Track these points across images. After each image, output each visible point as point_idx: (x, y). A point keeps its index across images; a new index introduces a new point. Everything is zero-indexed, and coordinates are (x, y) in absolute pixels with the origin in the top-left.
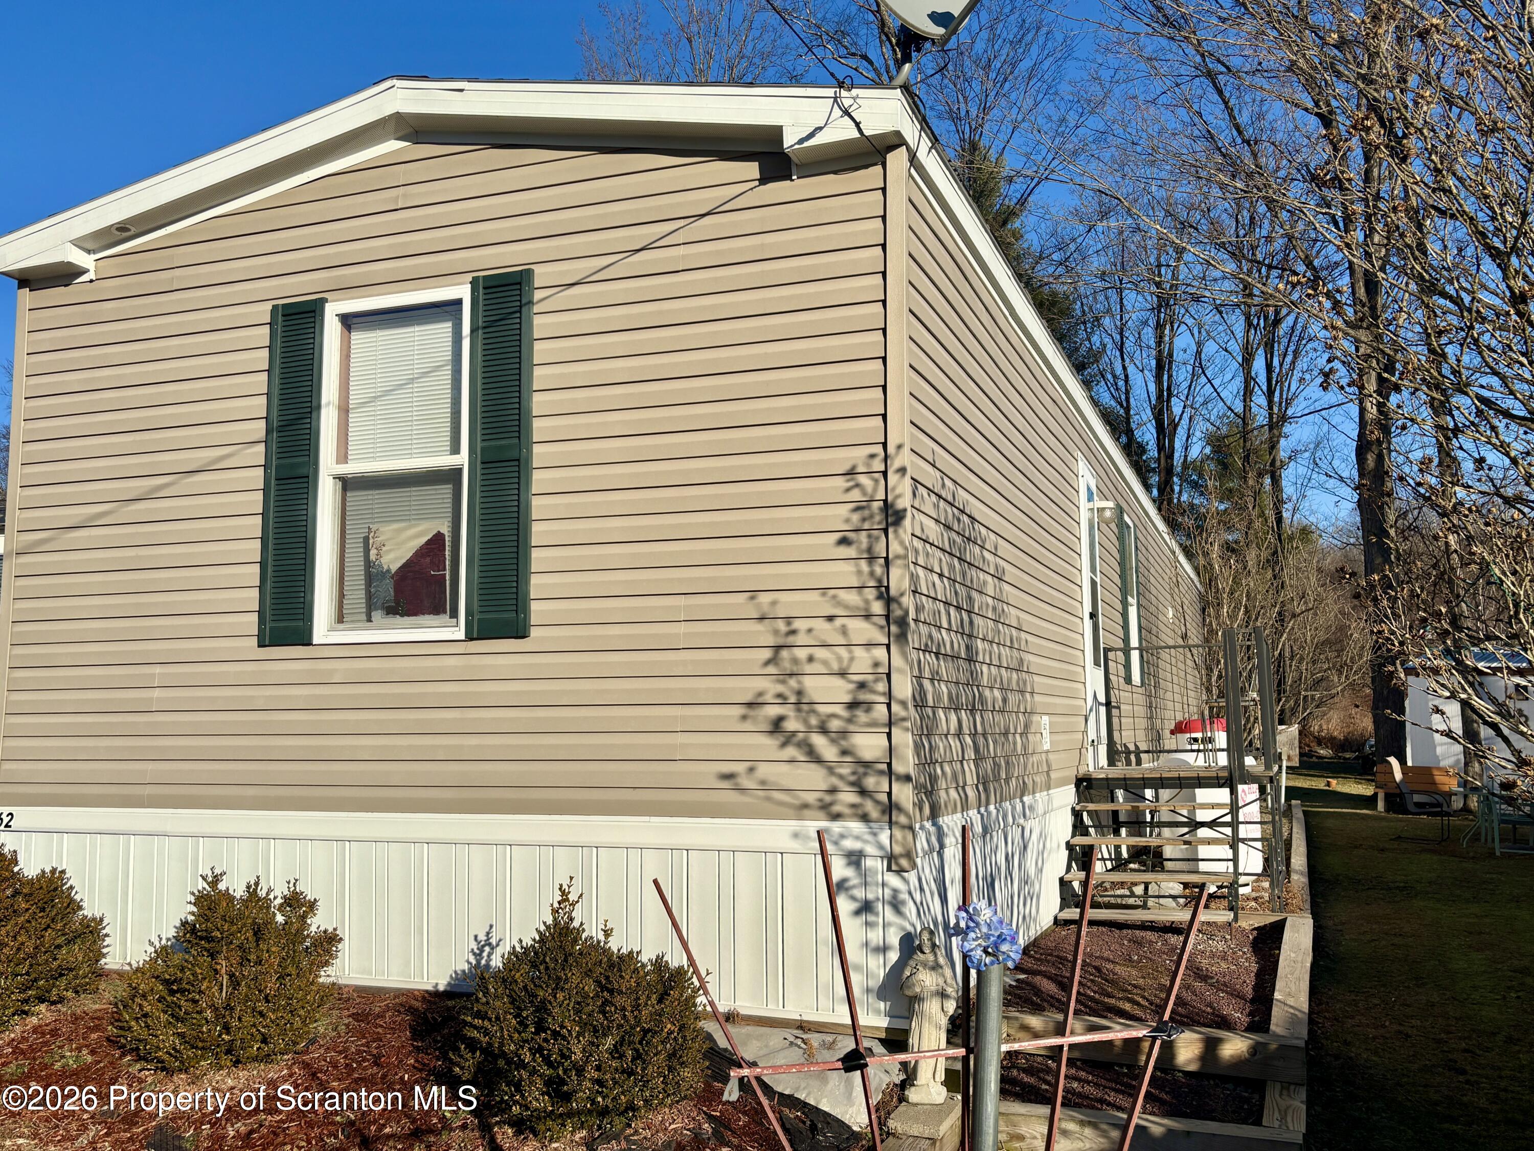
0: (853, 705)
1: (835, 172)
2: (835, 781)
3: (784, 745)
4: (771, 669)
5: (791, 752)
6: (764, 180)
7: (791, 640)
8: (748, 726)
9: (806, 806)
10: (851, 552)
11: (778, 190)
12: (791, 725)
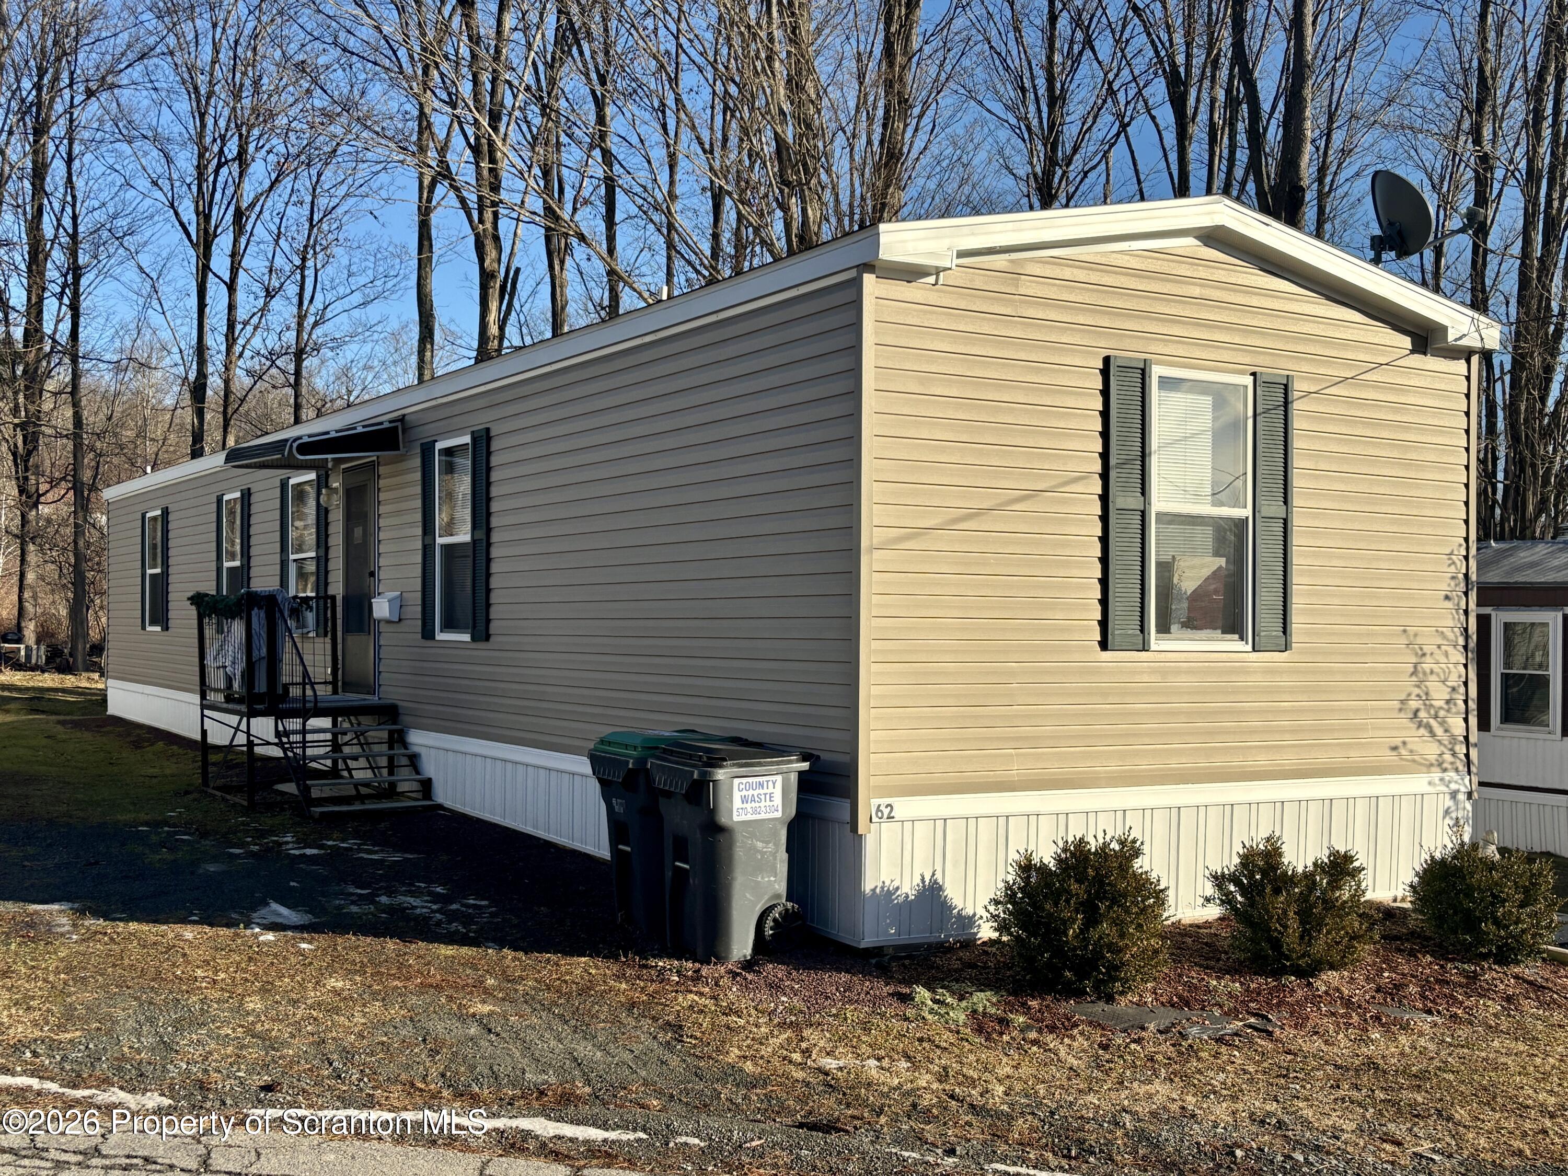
0: (1448, 702)
1: (1445, 357)
2: (1442, 748)
3: (1419, 727)
4: (1414, 678)
5: (1422, 731)
6: (1413, 352)
7: (1423, 659)
8: (1402, 715)
9: (1432, 765)
10: (1449, 604)
11: (1418, 360)
12: (1422, 714)
